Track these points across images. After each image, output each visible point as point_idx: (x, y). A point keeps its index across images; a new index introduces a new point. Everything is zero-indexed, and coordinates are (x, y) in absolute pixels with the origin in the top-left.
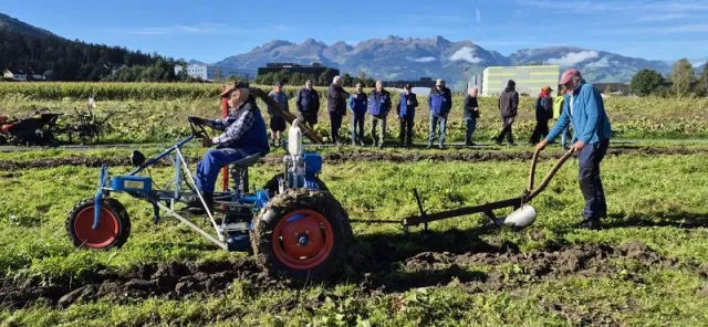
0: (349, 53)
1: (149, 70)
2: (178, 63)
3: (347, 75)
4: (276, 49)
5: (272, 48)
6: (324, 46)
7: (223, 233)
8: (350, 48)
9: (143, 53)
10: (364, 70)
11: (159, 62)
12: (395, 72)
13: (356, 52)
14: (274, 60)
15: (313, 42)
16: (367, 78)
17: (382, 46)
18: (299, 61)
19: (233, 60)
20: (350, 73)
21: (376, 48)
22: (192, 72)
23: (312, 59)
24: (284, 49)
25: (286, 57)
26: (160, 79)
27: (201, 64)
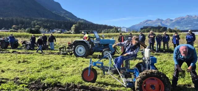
0: (171, 22)
1: (112, 30)
2: (119, 28)
3: (170, 29)
4: (147, 22)
5: (146, 22)
6: (162, 20)
7: (125, 82)
8: (172, 20)
9: (111, 26)
10: (177, 27)
11: (114, 28)
12: (190, 27)
13: (174, 21)
14: (145, 25)
15: (159, 19)
16: (177, 29)
17: (184, 19)
18: (154, 25)
19: (134, 26)
20: (171, 28)
21: (181, 20)
22: (122, 30)
23: (159, 24)
24: (149, 22)
25: (149, 24)
26: (114, 32)
27: (125, 28)
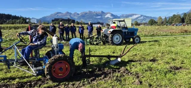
0: (77, 16)
1: (18, 21)
2: (28, 19)
3: (77, 21)
4: (57, 15)
5: (56, 14)
6: (71, 14)
7: (35, 71)
8: (78, 14)
9: (17, 16)
10: (82, 20)
11: (21, 19)
12: (91, 20)
13: (80, 15)
14: (57, 17)
15: (68, 13)
16: (83, 22)
17: (87, 13)
18: (64, 18)
19: (44, 18)
22: (32, 21)
23: (68, 17)
24: (60, 14)
25: (60, 16)
26: (22, 23)
27: (35, 19)
